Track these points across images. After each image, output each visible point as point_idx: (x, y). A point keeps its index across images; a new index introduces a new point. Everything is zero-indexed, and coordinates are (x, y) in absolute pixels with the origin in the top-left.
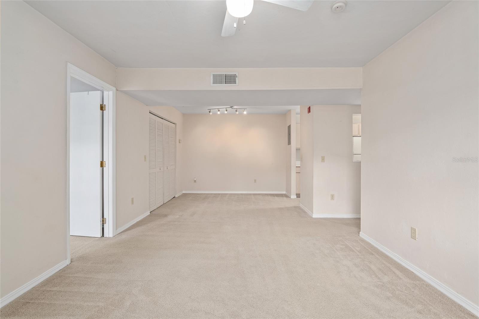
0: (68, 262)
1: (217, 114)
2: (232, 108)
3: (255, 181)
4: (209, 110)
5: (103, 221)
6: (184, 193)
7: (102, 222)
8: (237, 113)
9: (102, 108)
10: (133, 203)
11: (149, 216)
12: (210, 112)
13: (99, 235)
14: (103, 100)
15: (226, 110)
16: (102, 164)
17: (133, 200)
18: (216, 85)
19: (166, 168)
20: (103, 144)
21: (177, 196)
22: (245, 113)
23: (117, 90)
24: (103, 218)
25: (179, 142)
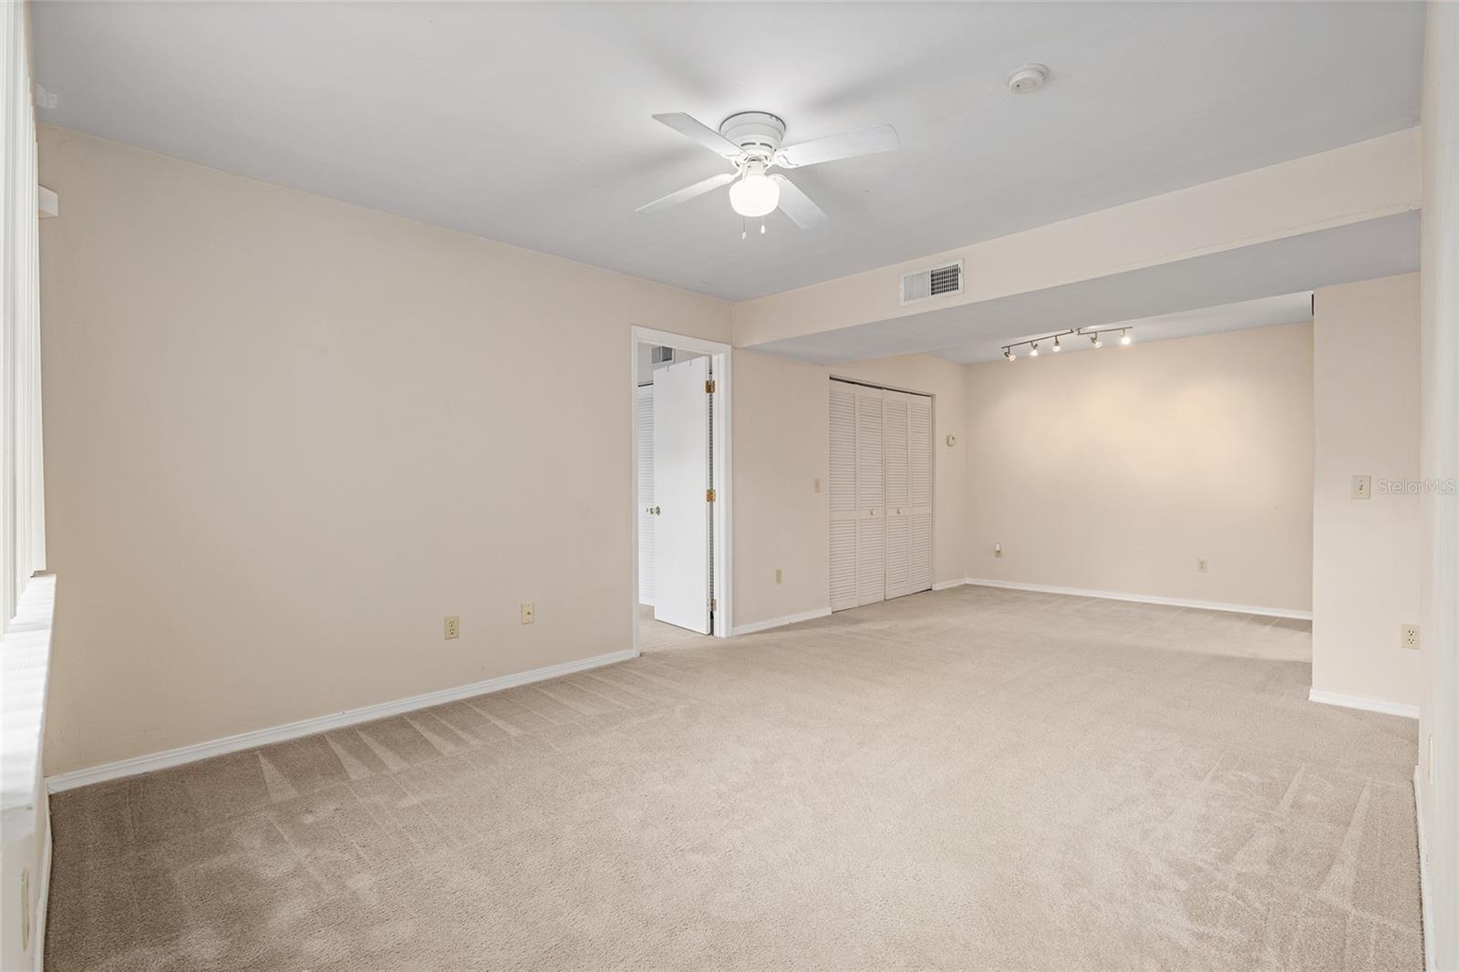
0: (633, 653)
1: (1027, 358)
2: (1079, 334)
3: (1202, 565)
4: (1006, 350)
5: (712, 604)
6: (968, 582)
7: (710, 607)
8: (1098, 344)
9: (710, 388)
10: (779, 580)
11: (828, 617)
12: (1007, 354)
13: (705, 629)
14: (711, 373)
15: (1057, 342)
16: (710, 496)
17: (779, 574)
18: (911, 302)
19: (896, 512)
20: (711, 458)
21: (942, 588)
22: (1126, 341)
23: (734, 348)
24: (712, 596)
25: (948, 443)
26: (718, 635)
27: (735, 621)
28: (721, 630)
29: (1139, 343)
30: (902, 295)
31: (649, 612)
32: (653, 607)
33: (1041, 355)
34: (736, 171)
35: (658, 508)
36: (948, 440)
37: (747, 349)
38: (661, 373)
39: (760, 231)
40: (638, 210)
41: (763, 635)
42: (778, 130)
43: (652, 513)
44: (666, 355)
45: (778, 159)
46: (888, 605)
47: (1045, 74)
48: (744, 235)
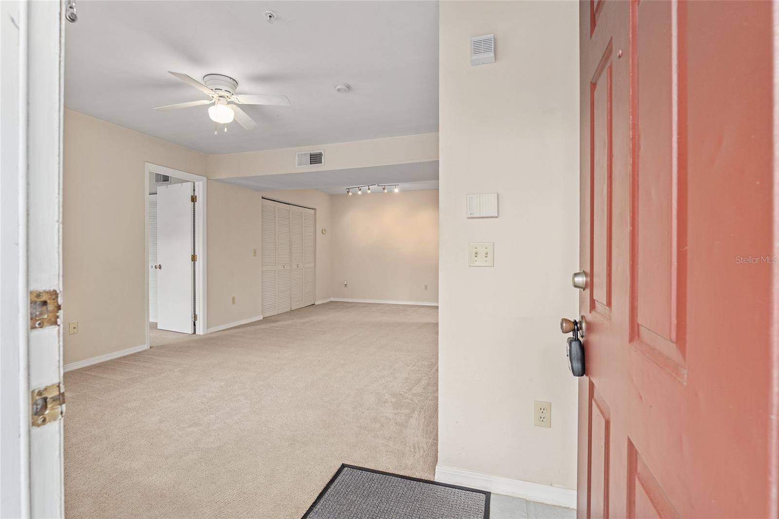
0: (146, 347)
1: (357, 194)
2: (378, 186)
3: (426, 287)
4: (348, 190)
5: (195, 317)
6: (332, 300)
7: (193, 319)
8: (386, 191)
9: (194, 199)
10: (234, 303)
11: (261, 320)
12: (348, 192)
13: (190, 331)
14: (194, 191)
15: (369, 189)
16: (194, 258)
17: (233, 299)
18: (301, 166)
19: (297, 267)
20: (194, 237)
21: (319, 303)
22: (396, 190)
23: (208, 179)
24: (195, 314)
25: (322, 232)
26: (198, 334)
27: (208, 325)
28: (200, 331)
29: (403, 191)
30: (297, 162)
31: (154, 326)
32: (157, 323)
33: (362, 193)
34: (212, 100)
35: (160, 265)
36: (322, 231)
37: (215, 180)
38: (162, 189)
39: (224, 130)
40: (155, 108)
41: (227, 331)
42: (233, 85)
43: (156, 268)
44: (166, 179)
45: (233, 98)
46: (292, 313)
47: (349, 87)
48: (216, 133)
